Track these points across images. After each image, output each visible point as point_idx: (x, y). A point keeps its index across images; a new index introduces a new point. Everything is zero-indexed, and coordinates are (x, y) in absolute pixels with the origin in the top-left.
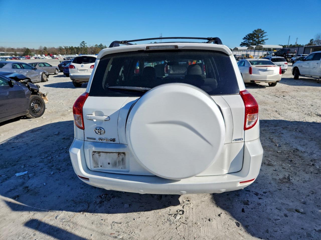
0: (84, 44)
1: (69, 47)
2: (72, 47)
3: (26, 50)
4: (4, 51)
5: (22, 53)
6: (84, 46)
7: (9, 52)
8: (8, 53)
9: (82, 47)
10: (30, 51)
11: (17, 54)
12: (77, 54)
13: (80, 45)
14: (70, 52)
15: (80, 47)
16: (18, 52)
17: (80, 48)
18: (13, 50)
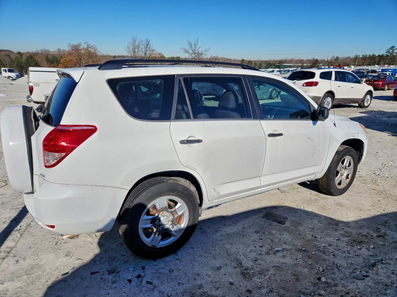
0: (393, 50)
1: (369, 55)
2: (374, 55)
3: (314, 62)
4: (292, 63)
5: (310, 65)
6: (391, 54)
7: (297, 64)
8: (295, 65)
9: (389, 54)
10: (318, 62)
11: (304, 66)
12: (378, 64)
13: (386, 52)
14: (367, 62)
15: (385, 55)
16: (305, 64)
17: (384, 57)
18: (302, 61)
